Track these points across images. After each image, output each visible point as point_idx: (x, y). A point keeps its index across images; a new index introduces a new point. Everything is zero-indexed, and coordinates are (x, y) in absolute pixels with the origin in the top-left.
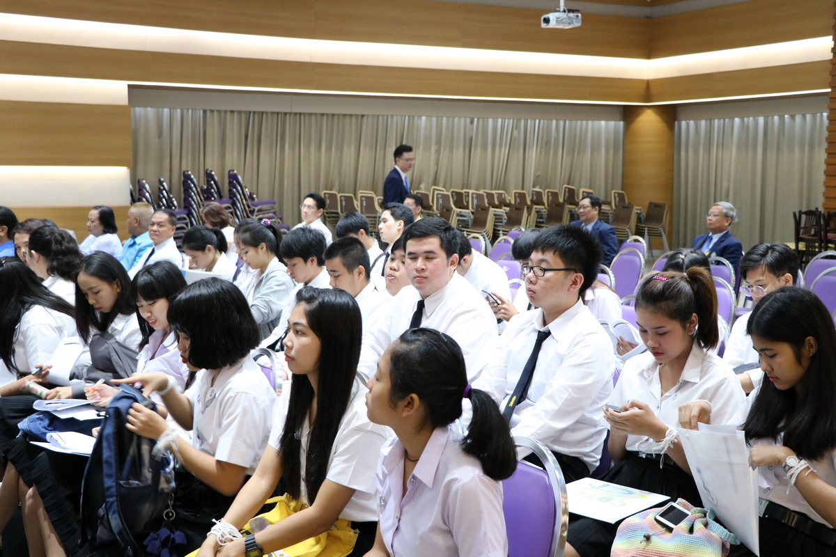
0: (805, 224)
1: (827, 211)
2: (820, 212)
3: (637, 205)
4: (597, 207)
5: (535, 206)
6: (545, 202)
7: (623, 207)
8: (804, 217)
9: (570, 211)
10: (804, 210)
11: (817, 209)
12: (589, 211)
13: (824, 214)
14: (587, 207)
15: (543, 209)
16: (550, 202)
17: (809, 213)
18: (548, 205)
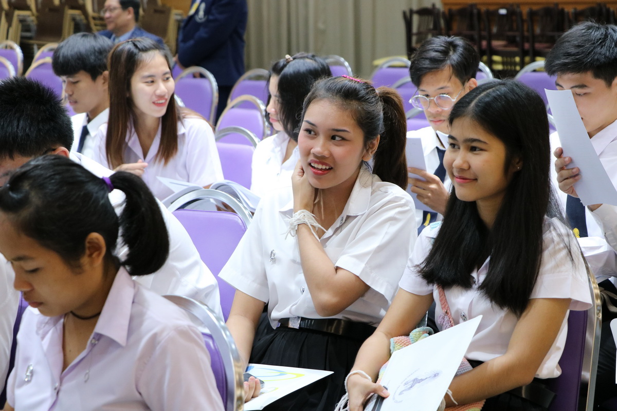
0: (419, 27)
1: (448, 7)
2: (439, 10)
3: (177, 8)
4: (131, 9)
5: (17, 13)
6: (33, 7)
7: (156, 11)
8: (416, 19)
9: (74, 19)
10: (415, 8)
11: (434, 5)
12: (118, 16)
13: (444, 13)
14: (115, 8)
15: (30, 16)
16: (40, 6)
17: (423, 12)
18: (38, 10)
